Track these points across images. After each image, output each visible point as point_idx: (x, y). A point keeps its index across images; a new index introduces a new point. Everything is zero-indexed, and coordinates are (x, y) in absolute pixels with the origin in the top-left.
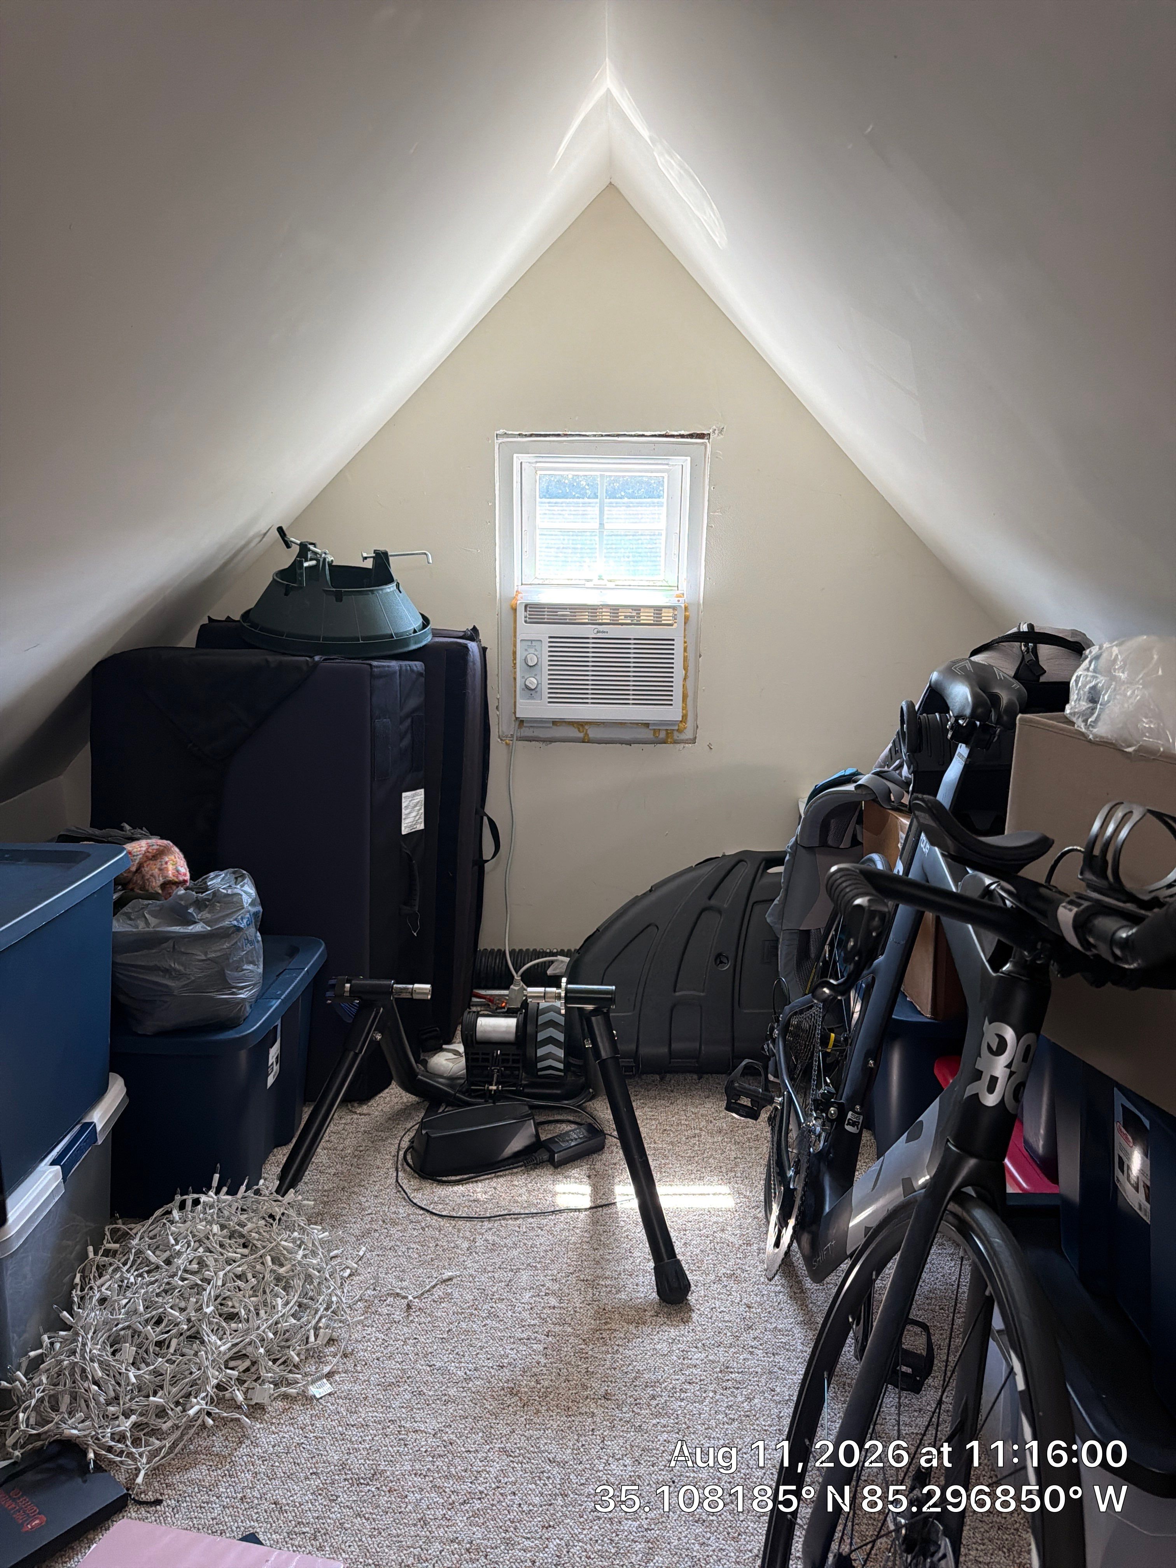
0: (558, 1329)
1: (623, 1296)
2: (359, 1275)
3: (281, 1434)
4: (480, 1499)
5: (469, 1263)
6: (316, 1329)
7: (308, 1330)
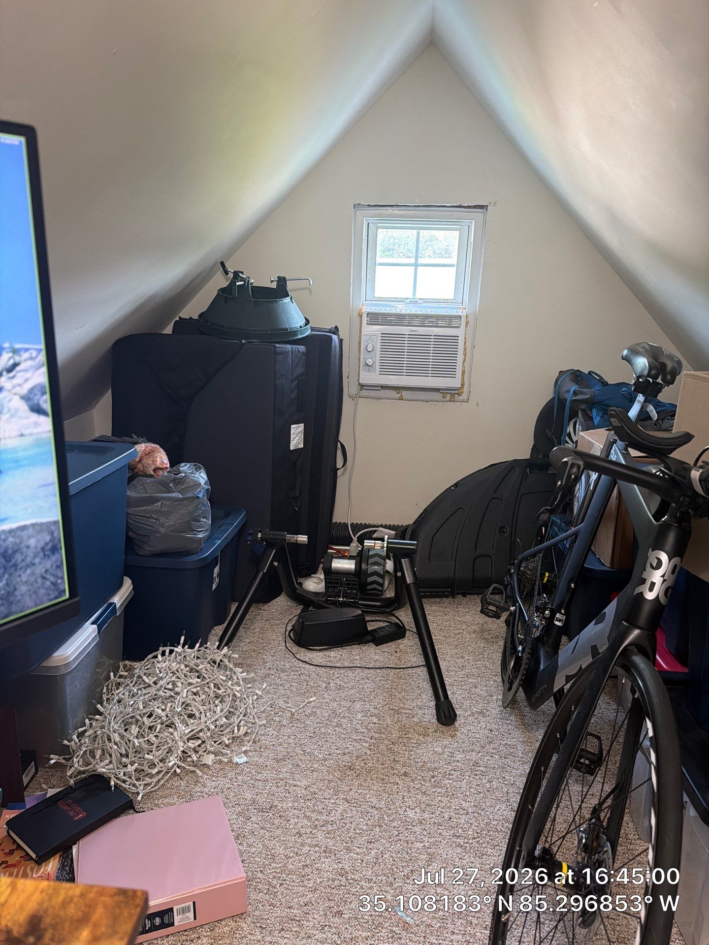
0: (377, 735)
1: (415, 719)
2: (263, 699)
3: (219, 782)
4: (332, 824)
5: (326, 696)
6: (239, 726)
7: (234, 727)
